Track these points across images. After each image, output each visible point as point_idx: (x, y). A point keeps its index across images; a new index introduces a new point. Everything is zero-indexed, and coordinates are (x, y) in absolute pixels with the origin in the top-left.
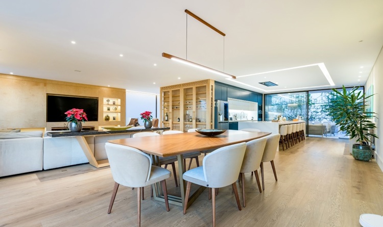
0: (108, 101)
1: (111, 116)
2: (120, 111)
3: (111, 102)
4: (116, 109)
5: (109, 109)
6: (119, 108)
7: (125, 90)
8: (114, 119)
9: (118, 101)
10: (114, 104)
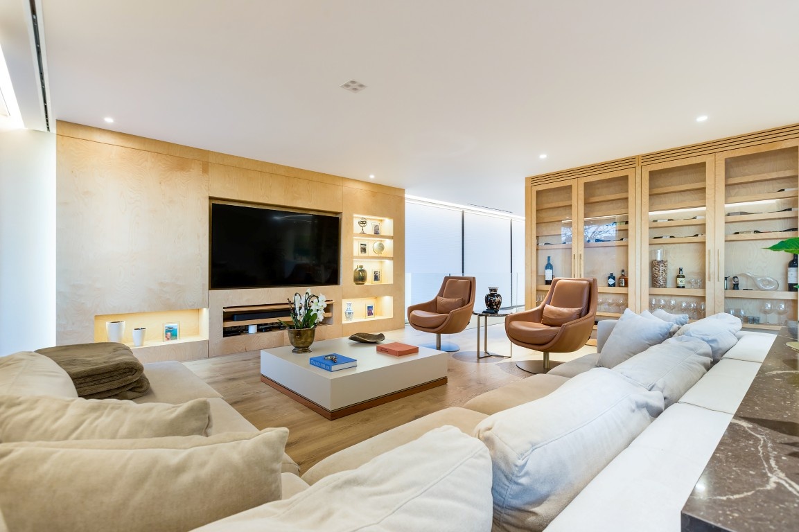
0: (363, 223)
1: (370, 268)
2: (391, 255)
3: (369, 229)
4: (382, 247)
5: (364, 250)
6: (389, 244)
7: (403, 191)
8: (376, 278)
9: (387, 225)
10: (377, 233)
